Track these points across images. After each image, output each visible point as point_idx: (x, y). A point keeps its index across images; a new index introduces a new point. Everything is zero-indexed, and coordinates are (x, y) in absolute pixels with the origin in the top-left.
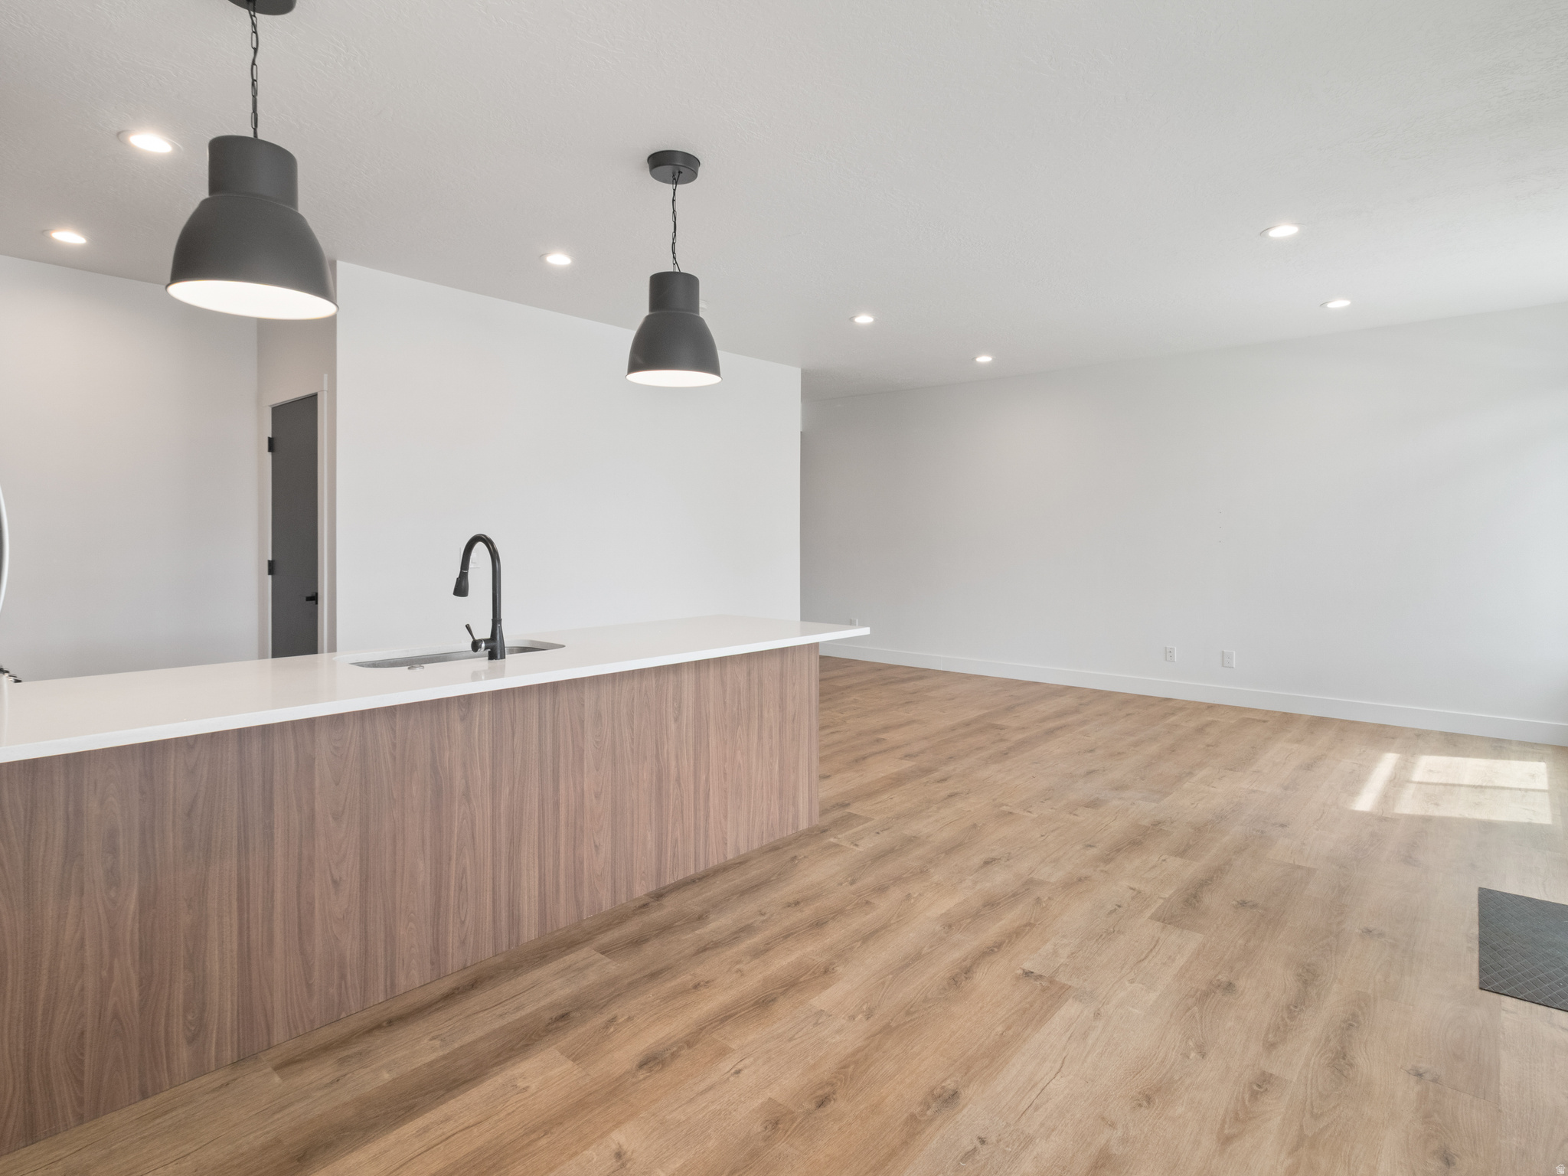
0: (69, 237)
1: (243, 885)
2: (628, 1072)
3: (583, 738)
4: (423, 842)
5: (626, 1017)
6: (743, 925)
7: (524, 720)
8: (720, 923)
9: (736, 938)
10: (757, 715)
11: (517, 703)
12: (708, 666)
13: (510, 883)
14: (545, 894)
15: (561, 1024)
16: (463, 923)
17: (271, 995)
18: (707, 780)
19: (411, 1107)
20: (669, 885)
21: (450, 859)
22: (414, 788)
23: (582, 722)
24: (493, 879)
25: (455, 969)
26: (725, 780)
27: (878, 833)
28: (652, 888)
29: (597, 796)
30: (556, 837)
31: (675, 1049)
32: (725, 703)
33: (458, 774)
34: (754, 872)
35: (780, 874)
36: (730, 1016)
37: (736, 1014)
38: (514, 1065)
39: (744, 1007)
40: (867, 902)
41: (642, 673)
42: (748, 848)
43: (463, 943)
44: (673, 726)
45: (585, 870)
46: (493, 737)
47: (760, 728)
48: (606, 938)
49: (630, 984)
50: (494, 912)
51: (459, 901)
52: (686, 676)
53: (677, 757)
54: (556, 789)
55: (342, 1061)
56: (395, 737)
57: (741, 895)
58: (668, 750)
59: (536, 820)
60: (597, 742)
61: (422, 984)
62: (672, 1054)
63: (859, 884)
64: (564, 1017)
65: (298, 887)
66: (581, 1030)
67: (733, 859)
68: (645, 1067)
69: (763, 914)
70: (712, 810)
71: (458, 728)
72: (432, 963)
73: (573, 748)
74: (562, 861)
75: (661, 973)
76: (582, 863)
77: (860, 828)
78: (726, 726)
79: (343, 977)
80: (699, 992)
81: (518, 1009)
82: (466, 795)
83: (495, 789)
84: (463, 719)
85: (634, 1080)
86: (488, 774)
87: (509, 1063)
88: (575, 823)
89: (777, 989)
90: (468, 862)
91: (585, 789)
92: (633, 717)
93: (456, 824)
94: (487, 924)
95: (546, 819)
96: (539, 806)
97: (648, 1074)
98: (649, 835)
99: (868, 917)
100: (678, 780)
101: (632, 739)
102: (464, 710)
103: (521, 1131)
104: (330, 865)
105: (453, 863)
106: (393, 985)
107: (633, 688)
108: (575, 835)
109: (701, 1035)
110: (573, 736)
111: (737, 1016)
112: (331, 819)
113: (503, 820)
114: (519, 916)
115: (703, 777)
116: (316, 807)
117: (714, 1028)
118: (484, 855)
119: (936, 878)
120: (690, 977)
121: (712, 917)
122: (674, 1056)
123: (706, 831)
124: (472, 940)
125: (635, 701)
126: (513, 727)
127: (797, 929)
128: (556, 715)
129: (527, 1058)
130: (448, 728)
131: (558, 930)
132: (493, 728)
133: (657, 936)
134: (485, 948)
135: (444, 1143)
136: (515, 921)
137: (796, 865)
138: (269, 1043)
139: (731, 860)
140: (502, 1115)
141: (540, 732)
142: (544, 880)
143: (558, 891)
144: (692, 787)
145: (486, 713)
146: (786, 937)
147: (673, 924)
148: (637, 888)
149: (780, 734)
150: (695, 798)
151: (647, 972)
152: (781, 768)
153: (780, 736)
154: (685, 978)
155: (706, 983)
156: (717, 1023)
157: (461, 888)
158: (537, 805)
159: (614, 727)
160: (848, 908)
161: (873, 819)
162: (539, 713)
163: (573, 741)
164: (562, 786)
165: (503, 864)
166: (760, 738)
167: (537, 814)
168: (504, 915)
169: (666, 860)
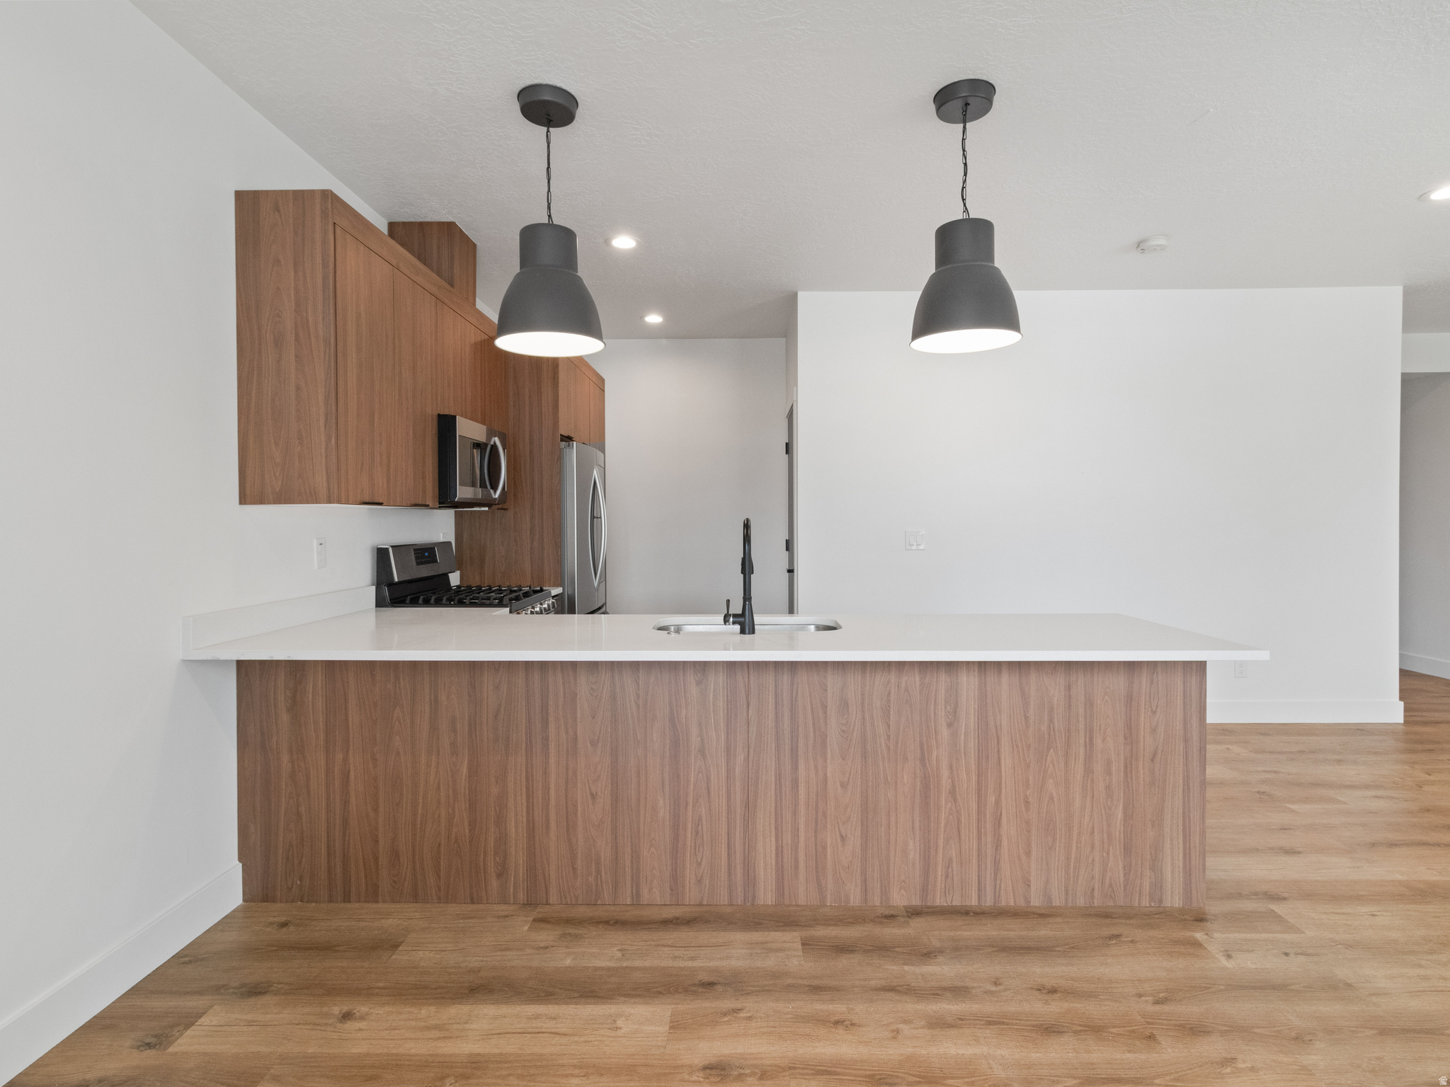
0: (654, 319)
1: (529, 778)
2: (691, 1067)
3: (826, 724)
4: (663, 782)
5: (748, 1015)
6: (959, 984)
7: (759, 694)
8: (943, 970)
9: (937, 994)
10: (1082, 741)
11: (752, 677)
12: (1000, 671)
13: (745, 843)
14: (782, 867)
15: (700, 990)
16: (699, 864)
17: (549, 866)
18: (998, 802)
19: (551, 994)
20: (937, 907)
21: (687, 804)
22: (655, 735)
23: (824, 707)
24: (728, 834)
25: (692, 903)
26: (1027, 809)
27: (1287, 954)
28: (916, 902)
29: (844, 786)
30: (795, 813)
31: (748, 1071)
32: (1026, 718)
33: (694, 731)
34: (1044, 932)
35: (1073, 948)
36: (830, 1073)
37: (839, 1074)
38: (635, 1003)
39: (854, 1072)
40: (1151, 1037)
41: (901, 665)
42: (1067, 902)
43: (699, 881)
44: (945, 732)
45: (829, 857)
46: (727, 705)
47: (1089, 758)
48: (821, 932)
49: (789, 985)
50: (729, 865)
51: (695, 844)
52: (965, 679)
53: (951, 767)
54: (795, 768)
55: (564, 935)
56: (638, 689)
57: (998, 951)
58: (937, 756)
59: (773, 792)
60: (843, 731)
61: (663, 903)
62: (740, 1075)
63: (1166, 1008)
64: (711, 984)
65: (566, 790)
66: (707, 1004)
67: (1039, 907)
68: (708, 1071)
69: (996, 984)
70: (1005, 839)
71: (694, 691)
72: (672, 889)
73: (814, 732)
74: (802, 839)
75: (825, 991)
76: (825, 848)
77: (1264, 936)
78: (1029, 747)
79: (598, 872)
80: (834, 1030)
81: (692, 959)
82: (702, 751)
83: (729, 752)
84: (698, 683)
85: (687, 1077)
86: (723, 738)
87: (633, 1000)
88: (817, 807)
89: (911, 1075)
90: (704, 812)
91: (829, 774)
92: (889, 711)
93: (693, 776)
94: (722, 873)
95: (783, 794)
96: (776, 780)
97: (702, 1080)
98: (911, 843)
99: (1129, 1056)
100: (953, 792)
101: (889, 737)
102: (699, 675)
103: (575, 1061)
104: (588, 781)
105: (690, 808)
106: (638, 895)
107: (889, 682)
108: (817, 818)
109: (784, 1074)
110: (813, 718)
111: (836, 1077)
112: (589, 744)
113: (738, 783)
114: (755, 878)
115: (992, 799)
116: (578, 732)
117: (803, 1074)
118: (719, 810)
119: (1311, 1059)
120: (845, 1009)
121: (940, 959)
122: (740, 1077)
123: (996, 863)
124: (708, 882)
125: (892, 695)
126: (747, 698)
127: (1015, 1022)
128: (794, 695)
129: (647, 1004)
130: (685, 689)
131: (797, 905)
132: (727, 696)
133: (866, 951)
134: (720, 894)
135: (532, 1035)
136: (750, 881)
137: (1108, 946)
138: (547, 901)
139: (1035, 907)
140: (583, 1039)
141: (776, 708)
142: (782, 852)
143: (797, 867)
144: (974, 806)
145: (721, 682)
146: (990, 1023)
147: (894, 948)
148: (895, 896)
149: (1125, 772)
150: (978, 820)
151: (816, 982)
152: (1128, 816)
153: (1126, 776)
154: (838, 1008)
155: (852, 1024)
156: (811, 1072)
157: (697, 833)
158: (773, 779)
159: (864, 718)
160: (1114, 1030)
161: (1303, 933)
162: (776, 690)
163: (814, 725)
164: (801, 766)
165: (738, 823)
166: (1088, 771)
167: (773, 787)
168: (739, 871)
169: (936, 877)
